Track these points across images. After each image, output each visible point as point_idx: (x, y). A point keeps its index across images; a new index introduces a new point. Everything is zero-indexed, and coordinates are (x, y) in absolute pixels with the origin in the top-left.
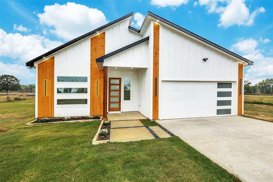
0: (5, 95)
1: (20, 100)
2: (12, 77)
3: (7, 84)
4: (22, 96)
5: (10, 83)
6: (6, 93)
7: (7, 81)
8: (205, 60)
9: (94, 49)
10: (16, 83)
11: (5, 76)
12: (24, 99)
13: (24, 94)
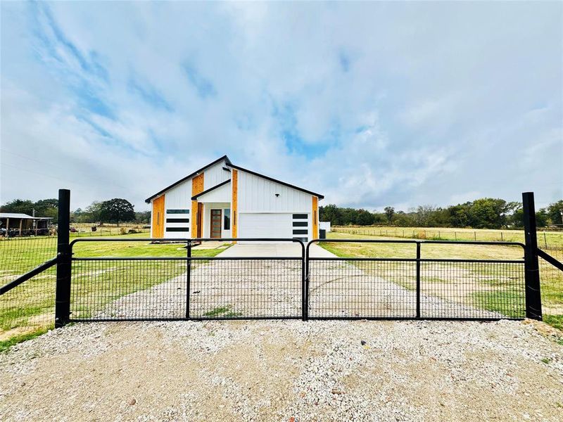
0: (115, 227)
1: (136, 233)
2: (125, 201)
3: (118, 211)
4: (137, 228)
5: (123, 210)
6: (116, 225)
7: (118, 207)
8: (277, 195)
9: (195, 187)
10: (129, 209)
11: (116, 200)
12: (140, 232)
13: (139, 226)
